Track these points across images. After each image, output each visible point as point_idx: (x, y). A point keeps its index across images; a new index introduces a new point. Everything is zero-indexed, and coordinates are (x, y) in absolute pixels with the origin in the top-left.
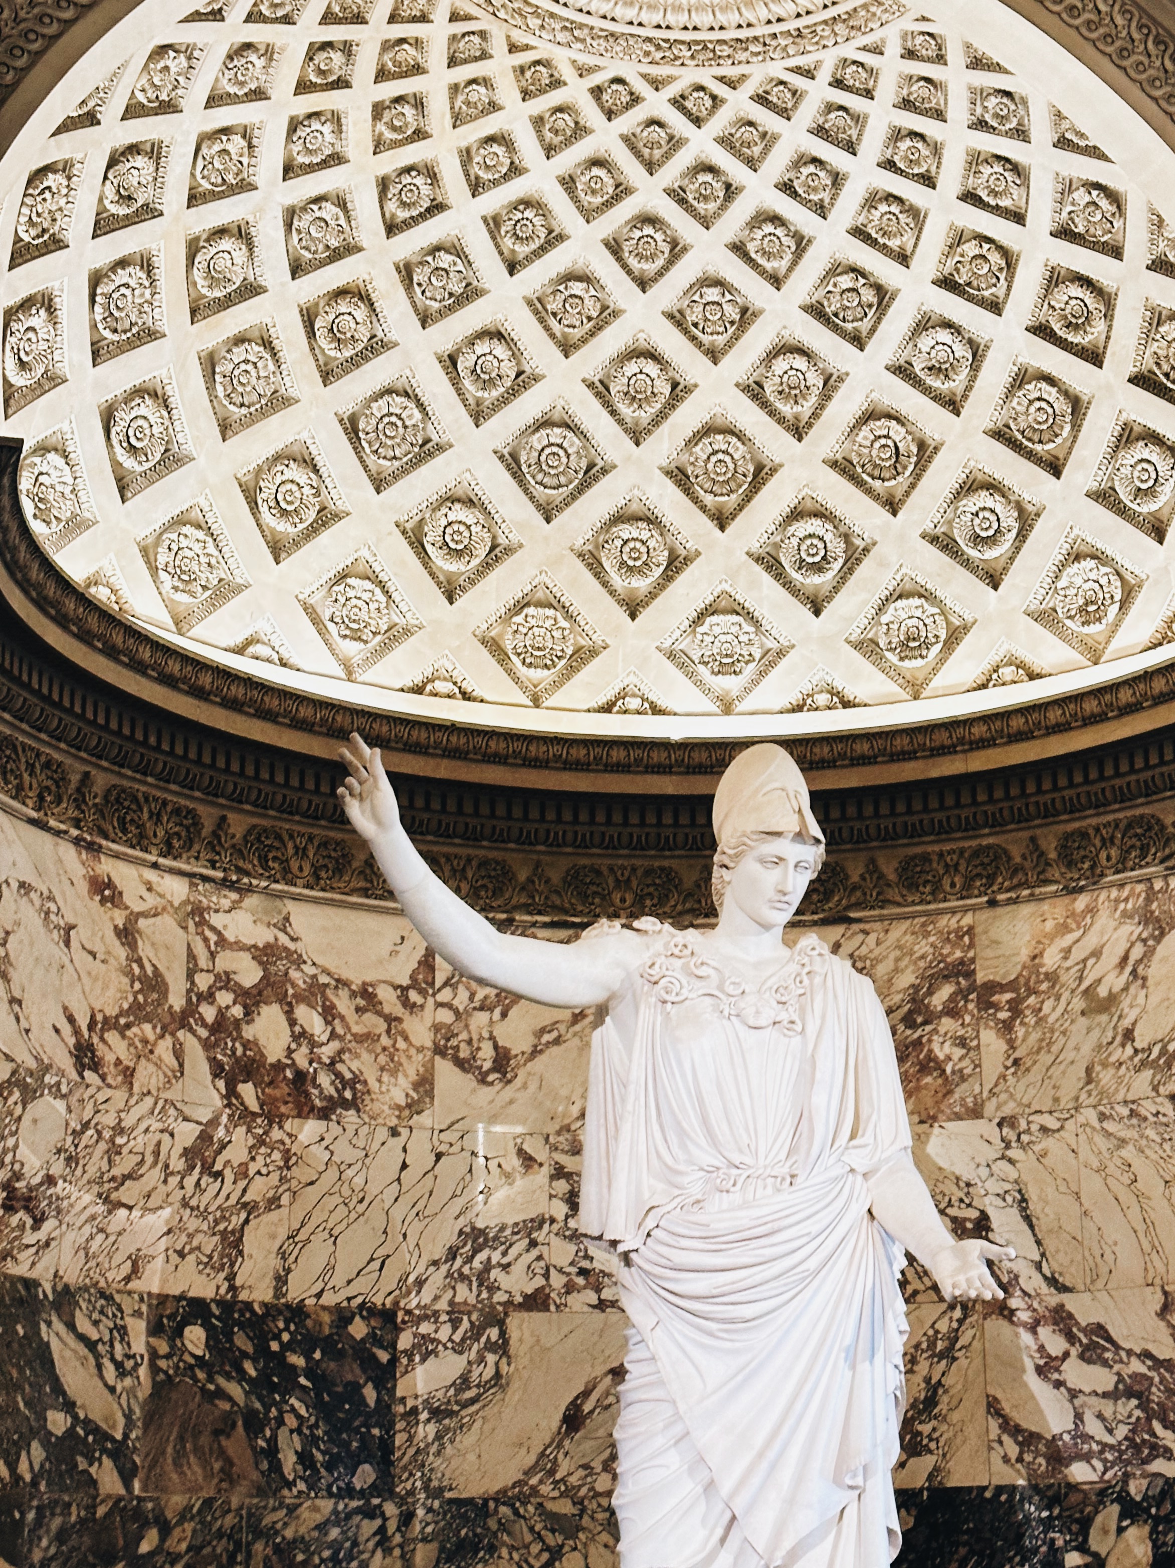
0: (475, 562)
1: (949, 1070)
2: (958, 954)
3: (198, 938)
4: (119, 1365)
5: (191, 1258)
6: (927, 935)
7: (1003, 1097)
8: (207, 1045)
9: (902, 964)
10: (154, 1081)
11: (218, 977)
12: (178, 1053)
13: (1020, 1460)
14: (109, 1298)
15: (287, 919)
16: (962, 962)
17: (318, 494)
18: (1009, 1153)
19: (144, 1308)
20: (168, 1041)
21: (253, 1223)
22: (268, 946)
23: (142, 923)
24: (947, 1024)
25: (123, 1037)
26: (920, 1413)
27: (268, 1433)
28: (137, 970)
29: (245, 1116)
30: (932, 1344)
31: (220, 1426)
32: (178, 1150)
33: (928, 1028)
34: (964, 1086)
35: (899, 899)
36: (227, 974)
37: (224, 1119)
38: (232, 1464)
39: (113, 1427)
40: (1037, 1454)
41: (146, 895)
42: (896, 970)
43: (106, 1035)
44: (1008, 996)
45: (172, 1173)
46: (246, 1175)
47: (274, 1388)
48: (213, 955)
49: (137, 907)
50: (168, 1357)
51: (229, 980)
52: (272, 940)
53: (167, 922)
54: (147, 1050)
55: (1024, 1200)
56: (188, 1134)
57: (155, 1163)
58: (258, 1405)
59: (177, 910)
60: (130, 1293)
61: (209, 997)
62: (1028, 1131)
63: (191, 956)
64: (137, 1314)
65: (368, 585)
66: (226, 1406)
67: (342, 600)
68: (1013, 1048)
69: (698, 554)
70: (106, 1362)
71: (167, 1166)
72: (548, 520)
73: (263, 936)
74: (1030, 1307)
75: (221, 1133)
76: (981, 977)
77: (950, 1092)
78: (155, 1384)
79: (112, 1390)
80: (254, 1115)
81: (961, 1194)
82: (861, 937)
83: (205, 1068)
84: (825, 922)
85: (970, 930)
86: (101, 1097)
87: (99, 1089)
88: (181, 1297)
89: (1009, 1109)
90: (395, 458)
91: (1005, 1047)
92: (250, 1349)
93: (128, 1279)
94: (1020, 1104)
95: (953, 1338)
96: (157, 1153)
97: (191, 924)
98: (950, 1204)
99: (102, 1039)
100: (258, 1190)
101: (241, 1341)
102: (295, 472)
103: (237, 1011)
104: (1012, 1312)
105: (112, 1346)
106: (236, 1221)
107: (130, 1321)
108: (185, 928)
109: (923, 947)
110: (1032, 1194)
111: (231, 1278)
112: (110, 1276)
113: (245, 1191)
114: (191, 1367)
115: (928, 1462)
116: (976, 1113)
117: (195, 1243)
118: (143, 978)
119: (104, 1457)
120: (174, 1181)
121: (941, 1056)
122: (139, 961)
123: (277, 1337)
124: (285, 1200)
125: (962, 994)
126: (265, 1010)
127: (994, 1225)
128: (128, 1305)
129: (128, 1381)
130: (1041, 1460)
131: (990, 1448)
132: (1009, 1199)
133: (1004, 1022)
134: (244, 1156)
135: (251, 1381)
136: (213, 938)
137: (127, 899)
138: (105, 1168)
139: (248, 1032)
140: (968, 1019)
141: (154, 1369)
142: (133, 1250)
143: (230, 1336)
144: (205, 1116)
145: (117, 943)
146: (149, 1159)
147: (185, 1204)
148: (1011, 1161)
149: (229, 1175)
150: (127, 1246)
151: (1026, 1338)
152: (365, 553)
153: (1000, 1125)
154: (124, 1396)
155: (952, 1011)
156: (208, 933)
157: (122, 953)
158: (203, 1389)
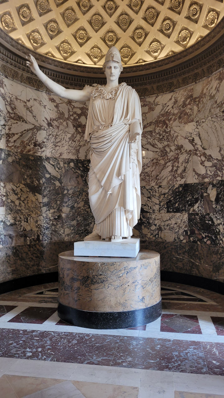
0: (114, 42)
1: (189, 114)
2: (191, 93)
3: (70, 107)
4: (58, 168)
5: (71, 153)
6: (186, 91)
7: (197, 117)
8: (72, 122)
9: (182, 97)
10: (63, 128)
11: (74, 112)
12: (67, 124)
13: (198, 179)
14: (56, 159)
15: (85, 103)
16: (191, 95)
17: (86, 35)
18: (198, 127)
19: (63, 160)
20: (65, 122)
21: (81, 148)
22: (82, 107)
23: (59, 105)
24: (189, 106)
25: (57, 122)
26: (183, 172)
27: (85, 178)
28: (59, 112)
29: (79, 133)
30: (185, 161)
31: (77, 177)
32: (68, 138)
33: (186, 108)
34: (191, 116)
35: (182, 86)
36: (75, 112)
37: (76, 133)
38: (79, 182)
39: (58, 177)
40: (200, 177)
41: (60, 101)
42: (181, 98)
43: (53, 121)
44: (198, 99)
45: (67, 141)
46: (79, 141)
47: (85, 171)
48: (73, 109)
49: (58, 102)
50: (68, 167)
51: (76, 113)
52: (83, 106)
53: (64, 105)
54: (61, 124)
55: (199, 135)
56: (69, 136)
57: (64, 140)
58: (83, 174)
59: (66, 103)
60: (60, 158)
61: (72, 115)
62: (200, 123)
63: (69, 110)
64: (62, 161)
65: (97, 49)
66: (78, 174)
67: (93, 52)
68: (198, 108)
69: (149, 32)
70: (56, 168)
71: (66, 140)
72: (125, 32)
73: (81, 106)
74: (200, 153)
75: (75, 135)
76: (194, 97)
77: (189, 118)
78: (65, 171)
79: (58, 172)
80: (81, 132)
81: (190, 135)
82: (176, 94)
83: (72, 126)
84: (170, 92)
85: (193, 89)
86: (53, 130)
87: (53, 129)
88: (69, 159)
89: (197, 120)
90: (98, 26)
91: (197, 108)
92: (81, 166)
93: (60, 156)
94: (199, 118)
95: (188, 159)
96: (64, 138)
97: (69, 105)
98: (188, 137)
99: (53, 122)
100: (82, 143)
101: (80, 165)
102: (81, 32)
103: (77, 117)
104: (197, 154)
105: (57, 165)
106: (78, 148)
107: (60, 162)
108: (68, 105)
109: (185, 94)
110: (201, 134)
111: (78, 156)
112: (56, 156)
113: (79, 144)
114: (71, 169)
115: (184, 180)
116: (192, 121)
117: (71, 151)
118: (60, 113)
119: (57, 181)
120: (67, 142)
121: (188, 112)
122: (59, 111)
123: (86, 164)
124: (86, 145)
125: (191, 101)
126: (82, 117)
127: (195, 140)
128: (59, 160)
129: (60, 170)
130: (201, 178)
131: (193, 177)
132: (197, 135)
133: (197, 104)
134: (79, 139)
135: (81, 170)
136: (73, 107)
137: (56, 101)
138: (54, 140)
139: (79, 120)
140: (192, 105)
141: (65, 169)
142: (60, 152)
143: (78, 164)
144: (72, 133)
145: (55, 108)
146: (63, 139)
147: (69, 146)
148: (198, 128)
149: (77, 141)
150: (59, 152)
151: (199, 158)
152: (96, 44)
153: (196, 122)
154: (60, 172)
155: (189, 104)
156: (72, 106)
157: (56, 109)
158: (74, 172)
